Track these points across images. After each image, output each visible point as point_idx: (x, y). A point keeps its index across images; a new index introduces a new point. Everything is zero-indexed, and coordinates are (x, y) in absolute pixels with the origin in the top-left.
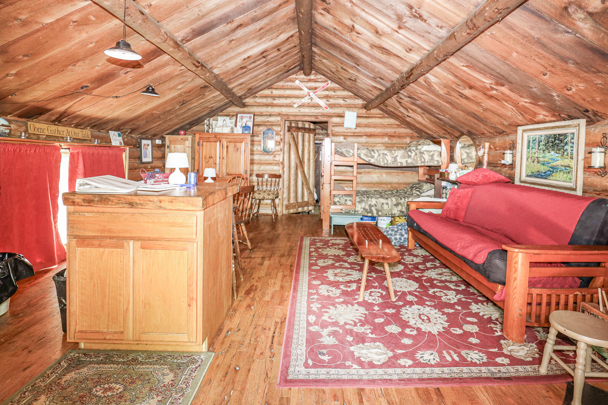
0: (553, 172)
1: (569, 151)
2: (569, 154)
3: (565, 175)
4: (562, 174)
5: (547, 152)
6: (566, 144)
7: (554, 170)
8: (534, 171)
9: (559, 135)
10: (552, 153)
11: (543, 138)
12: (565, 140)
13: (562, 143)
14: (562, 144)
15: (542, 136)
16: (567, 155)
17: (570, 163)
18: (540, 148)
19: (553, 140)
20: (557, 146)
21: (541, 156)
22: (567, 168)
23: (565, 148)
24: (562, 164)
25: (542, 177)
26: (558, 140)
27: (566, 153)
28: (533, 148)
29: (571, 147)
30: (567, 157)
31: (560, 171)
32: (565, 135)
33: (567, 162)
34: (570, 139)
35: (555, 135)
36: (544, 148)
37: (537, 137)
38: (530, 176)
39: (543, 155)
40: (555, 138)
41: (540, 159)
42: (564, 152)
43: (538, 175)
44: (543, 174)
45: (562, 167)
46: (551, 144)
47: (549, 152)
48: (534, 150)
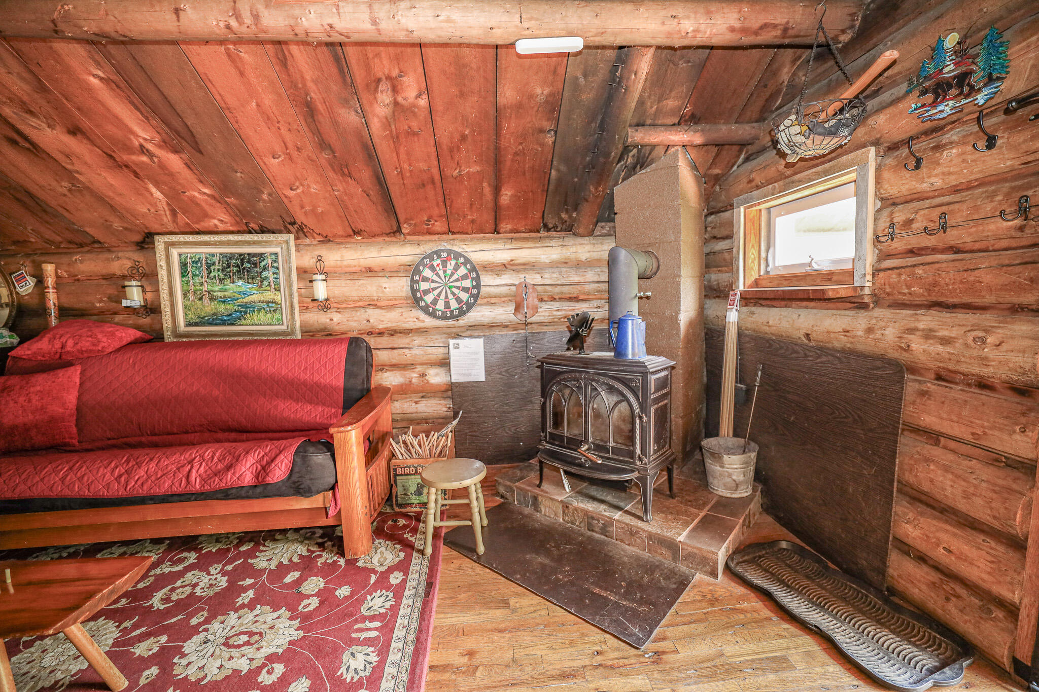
0: (246, 313)
1: (271, 280)
2: (272, 284)
3: (269, 315)
4: (262, 314)
5: (227, 281)
6: (265, 268)
7: (246, 309)
8: (203, 314)
9: (249, 254)
10: (240, 283)
11: (216, 259)
12: (263, 264)
13: (256, 267)
14: (257, 269)
15: (213, 255)
16: (269, 285)
17: (275, 297)
18: (212, 275)
19: (239, 262)
20: (248, 271)
21: (216, 289)
22: (270, 305)
23: (264, 274)
24: (262, 299)
25: (224, 323)
26: (249, 262)
27: (265, 283)
28: (195, 275)
29: (274, 273)
30: (268, 288)
31: (259, 310)
32: (261, 255)
33: (269, 295)
34: (270, 261)
35: (240, 255)
36: (222, 276)
37: (203, 257)
38: (196, 324)
39: (221, 286)
40: (242, 260)
41: (215, 294)
42: (262, 282)
43: (216, 320)
44: (225, 318)
45: (262, 304)
46: (235, 269)
47: (233, 283)
48: (197, 280)
